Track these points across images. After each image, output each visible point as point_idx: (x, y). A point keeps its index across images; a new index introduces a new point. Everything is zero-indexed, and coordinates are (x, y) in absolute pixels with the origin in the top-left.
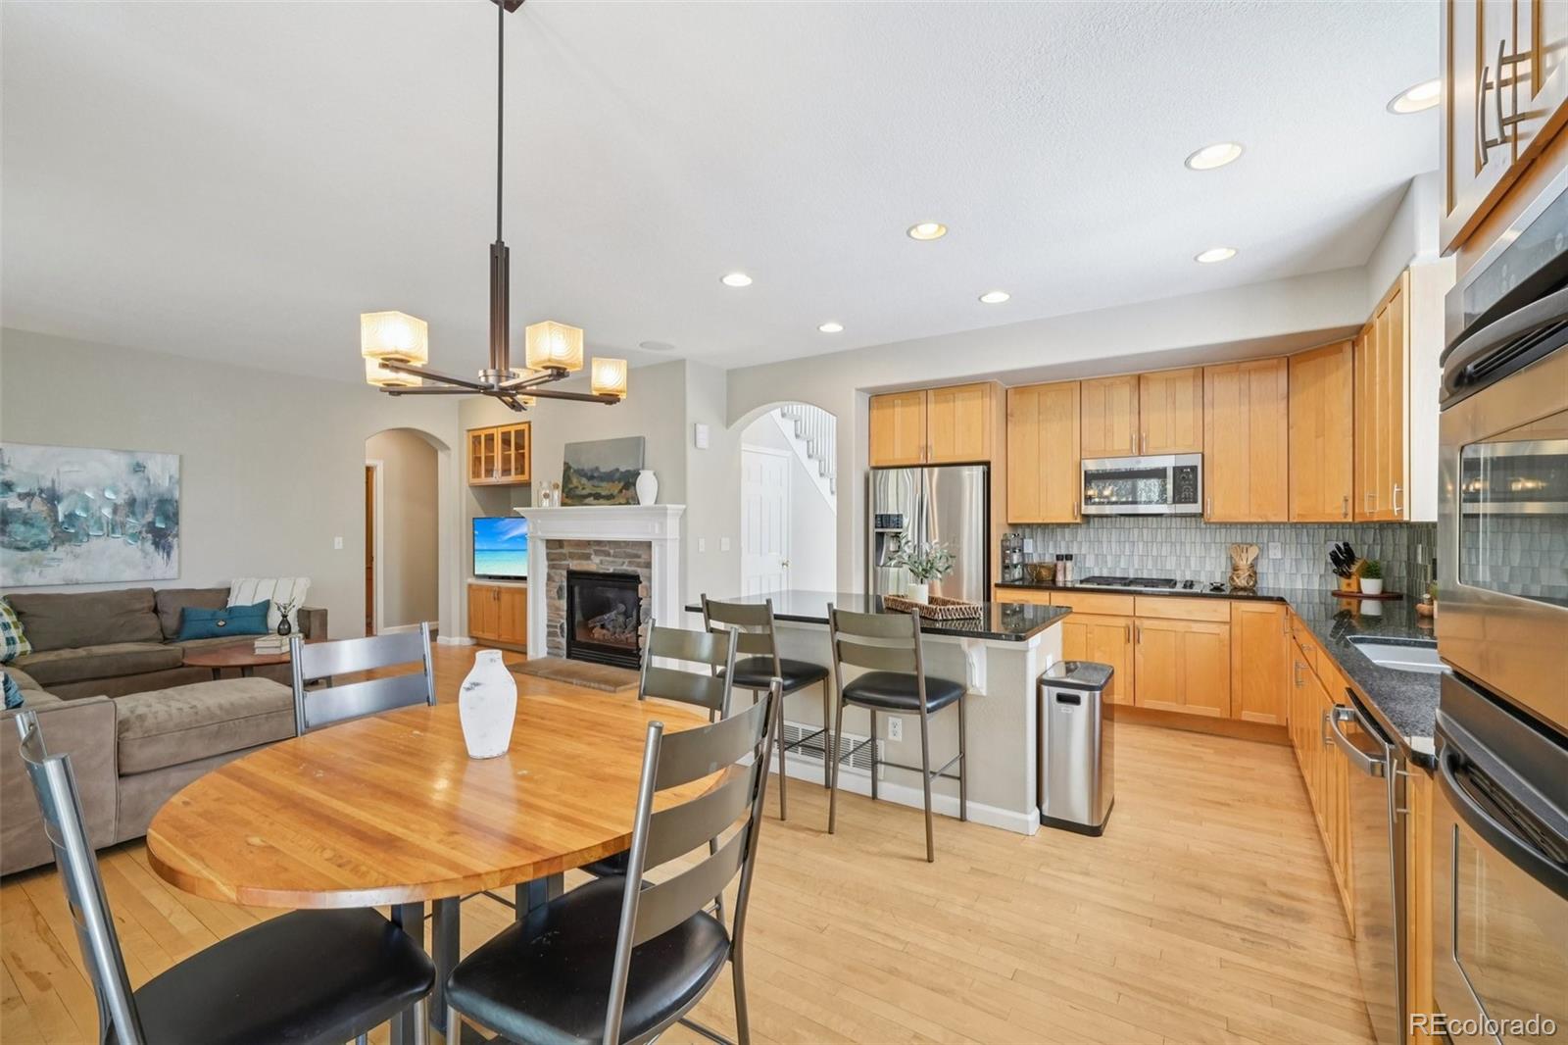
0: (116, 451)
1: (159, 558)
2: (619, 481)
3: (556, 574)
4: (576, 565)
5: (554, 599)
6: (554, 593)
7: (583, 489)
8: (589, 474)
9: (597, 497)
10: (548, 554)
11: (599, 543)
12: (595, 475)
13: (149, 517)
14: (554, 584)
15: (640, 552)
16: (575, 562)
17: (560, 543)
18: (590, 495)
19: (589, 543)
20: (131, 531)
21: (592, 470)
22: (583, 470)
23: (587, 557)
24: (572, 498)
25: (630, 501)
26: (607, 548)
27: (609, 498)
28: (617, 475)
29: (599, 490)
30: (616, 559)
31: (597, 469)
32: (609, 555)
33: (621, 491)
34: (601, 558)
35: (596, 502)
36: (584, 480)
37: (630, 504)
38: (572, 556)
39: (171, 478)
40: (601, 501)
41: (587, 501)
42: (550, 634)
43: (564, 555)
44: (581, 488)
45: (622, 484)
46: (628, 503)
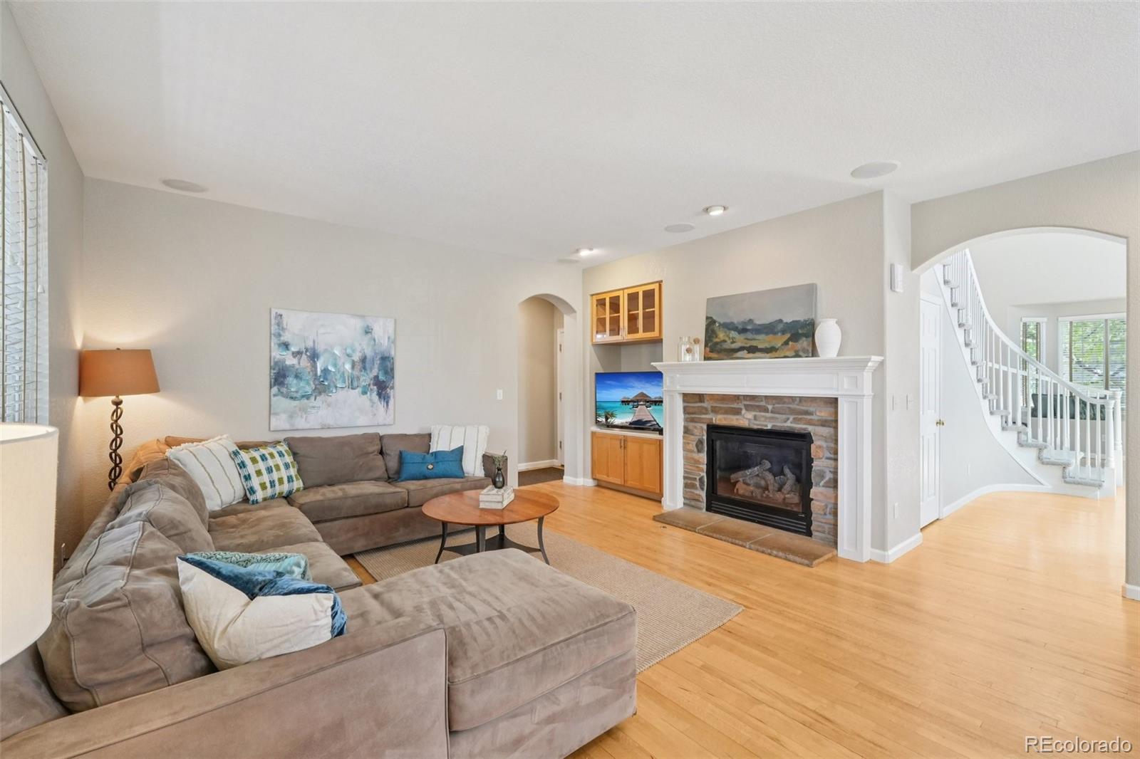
0: (354, 315)
1: (381, 406)
2: (783, 332)
3: (695, 427)
4: (720, 420)
5: (692, 451)
6: (693, 446)
7: (733, 342)
8: (740, 327)
9: (752, 350)
10: (685, 408)
11: (753, 398)
12: (749, 327)
13: (375, 372)
14: (692, 437)
15: (811, 409)
16: (720, 416)
17: (700, 397)
18: (742, 349)
19: (737, 398)
20: (363, 384)
21: (744, 323)
22: (732, 323)
23: (737, 412)
24: (719, 352)
25: (801, 353)
26: (763, 403)
27: (770, 351)
28: (780, 326)
29: (754, 343)
30: (777, 416)
31: (751, 321)
32: (766, 410)
33: (786, 343)
34: (754, 413)
35: (751, 355)
36: (733, 334)
37: (800, 356)
38: (715, 410)
39: (389, 338)
40: (758, 354)
41: (739, 354)
42: (686, 486)
43: (706, 409)
44: (729, 342)
45: (788, 336)
46: (797, 356)
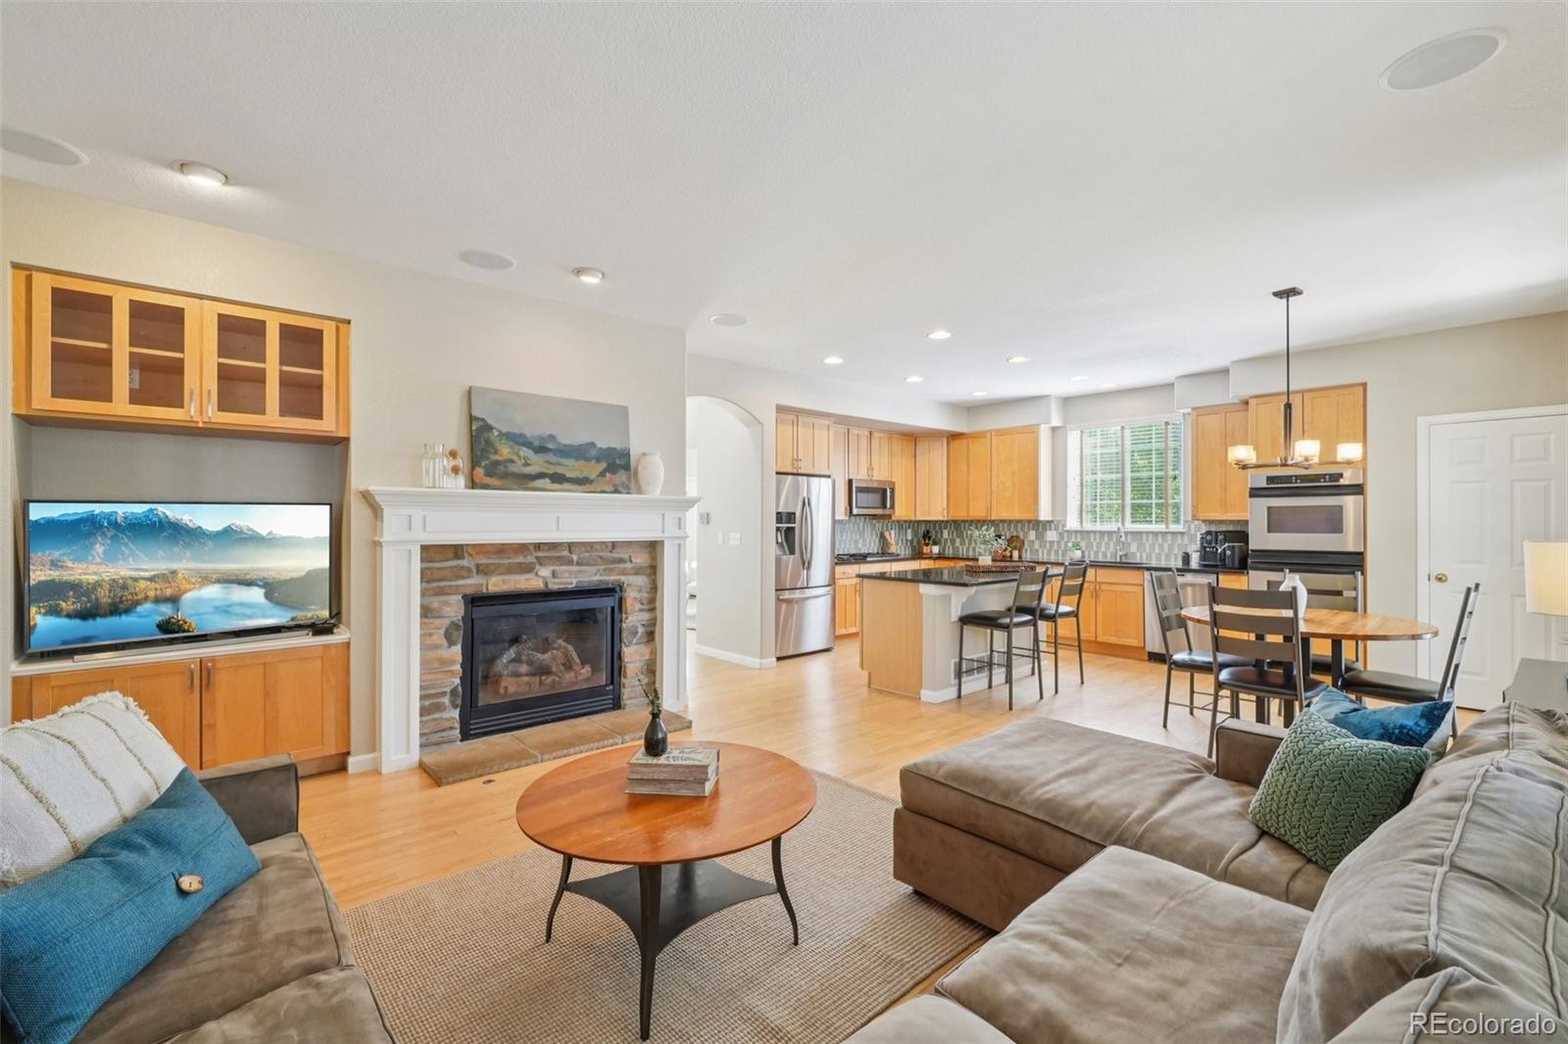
2: (598, 460)
3: (447, 604)
5: (436, 647)
6: (438, 638)
7: (526, 465)
8: (536, 443)
9: (558, 479)
10: (423, 571)
11: (554, 546)
12: (550, 446)
14: (437, 622)
15: (625, 556)
16: (494, 579)
17: (457, 551)
18: (541, 476)
19: (522, 548)
21: (541, 438)
22: (522, 435)
23: (527, 569)
24: (505, 476)
25: (620, 489)
26: (566, 553)
27: (582, 482)
28: (593, 452)
29: (560, 470)
30: (583, 568)
31: (552, 438)
32: (570, 562)
33: (602, 474)
34: (552, 568)
35: (556, 486)
36: (525, 452)
37: (620, 492)
38: (481, 570)
40: (566, 486)
41: (539, 483)
42: (424, 711)
43: (469, 570)
44: (520, 463)
45: (604, 465)
46: (616, 491)
